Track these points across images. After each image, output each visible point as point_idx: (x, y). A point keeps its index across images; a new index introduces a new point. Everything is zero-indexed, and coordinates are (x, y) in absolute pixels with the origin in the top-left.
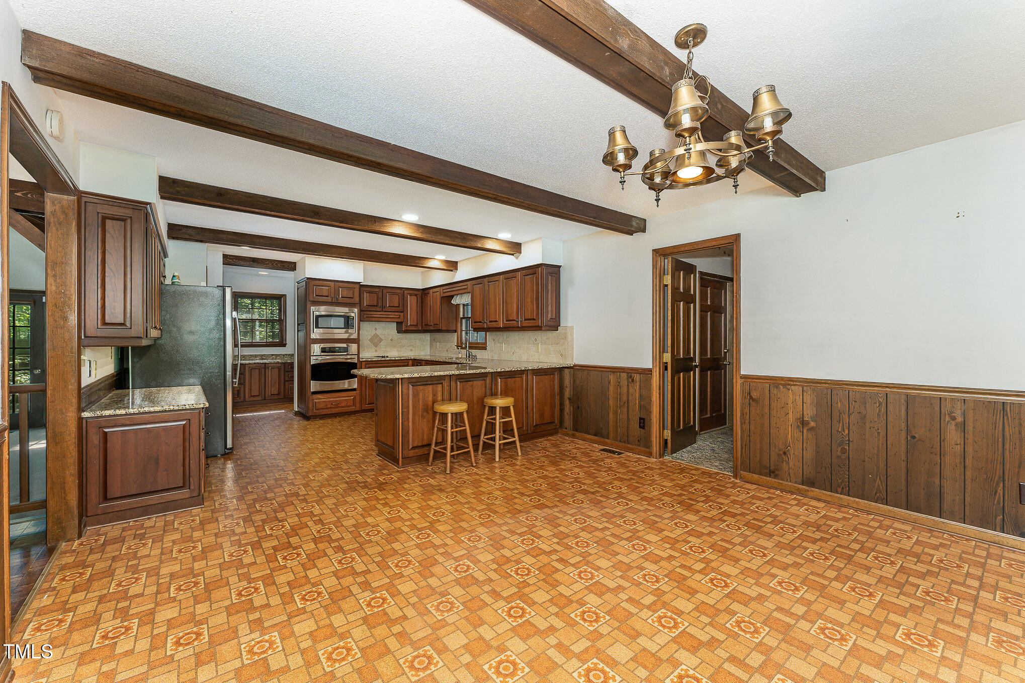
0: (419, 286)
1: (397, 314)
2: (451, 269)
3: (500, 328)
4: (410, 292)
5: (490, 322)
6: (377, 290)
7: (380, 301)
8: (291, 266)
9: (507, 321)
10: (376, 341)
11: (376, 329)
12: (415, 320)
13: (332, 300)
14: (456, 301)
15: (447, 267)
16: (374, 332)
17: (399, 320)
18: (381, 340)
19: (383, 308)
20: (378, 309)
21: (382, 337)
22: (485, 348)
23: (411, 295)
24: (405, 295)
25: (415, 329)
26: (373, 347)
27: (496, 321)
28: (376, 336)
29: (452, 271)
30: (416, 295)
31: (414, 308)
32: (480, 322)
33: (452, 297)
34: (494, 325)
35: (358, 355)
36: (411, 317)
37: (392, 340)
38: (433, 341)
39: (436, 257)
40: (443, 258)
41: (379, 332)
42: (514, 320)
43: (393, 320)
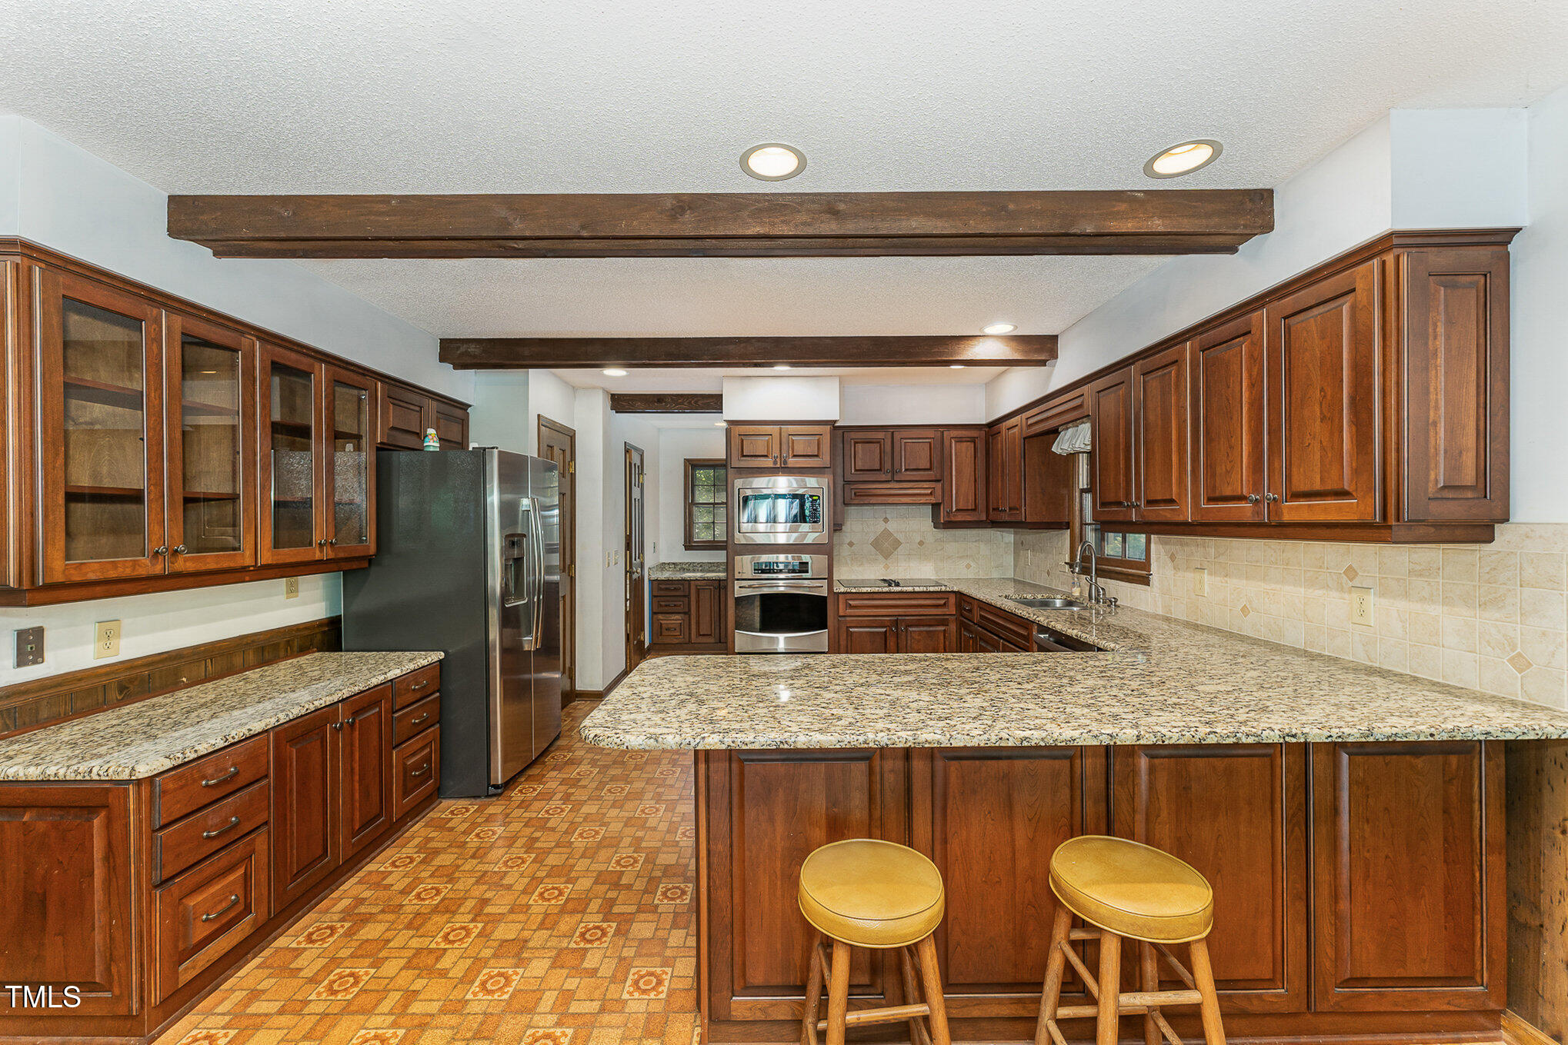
0: (980, 415)
1: (926, 485)
2: (1036, 357)
3: (1186, 524)
4: (955, 433)
5: (1149, 502)
6: (880, 435)
7: (888, 459)
8: (711, 403)
9: (1211, 500)
10: (885, 546)
11: (886, 520)
12: (971, 498)
13: (775, 462)
14: (1062, 446)
15: (1025, 352)
16: (881, 526)
17: (933, 500)
18: (897, 543)
19: (894, 475)
20: (883, 477)
21: (900, 537)
22: (1145, 581)
23: (959, 440)
24: (946, 442)
25: (968, 518)
26: (880, 557)
27: (1171, 501)
28: (886, 534)
29: (1043, 363)
30: (973, 440)
31: (968, 471)
32: (1119, 504)
33: (1055, 432)
34: (1164, 513)
35: (830, 579)
36: (961, 489)
37: (921, 543)
38: (1019, 547)
39: (989, 331)
40: (1004, 328)
41: (892, 526)
42: (1241, 498)
43: (923, 500)
